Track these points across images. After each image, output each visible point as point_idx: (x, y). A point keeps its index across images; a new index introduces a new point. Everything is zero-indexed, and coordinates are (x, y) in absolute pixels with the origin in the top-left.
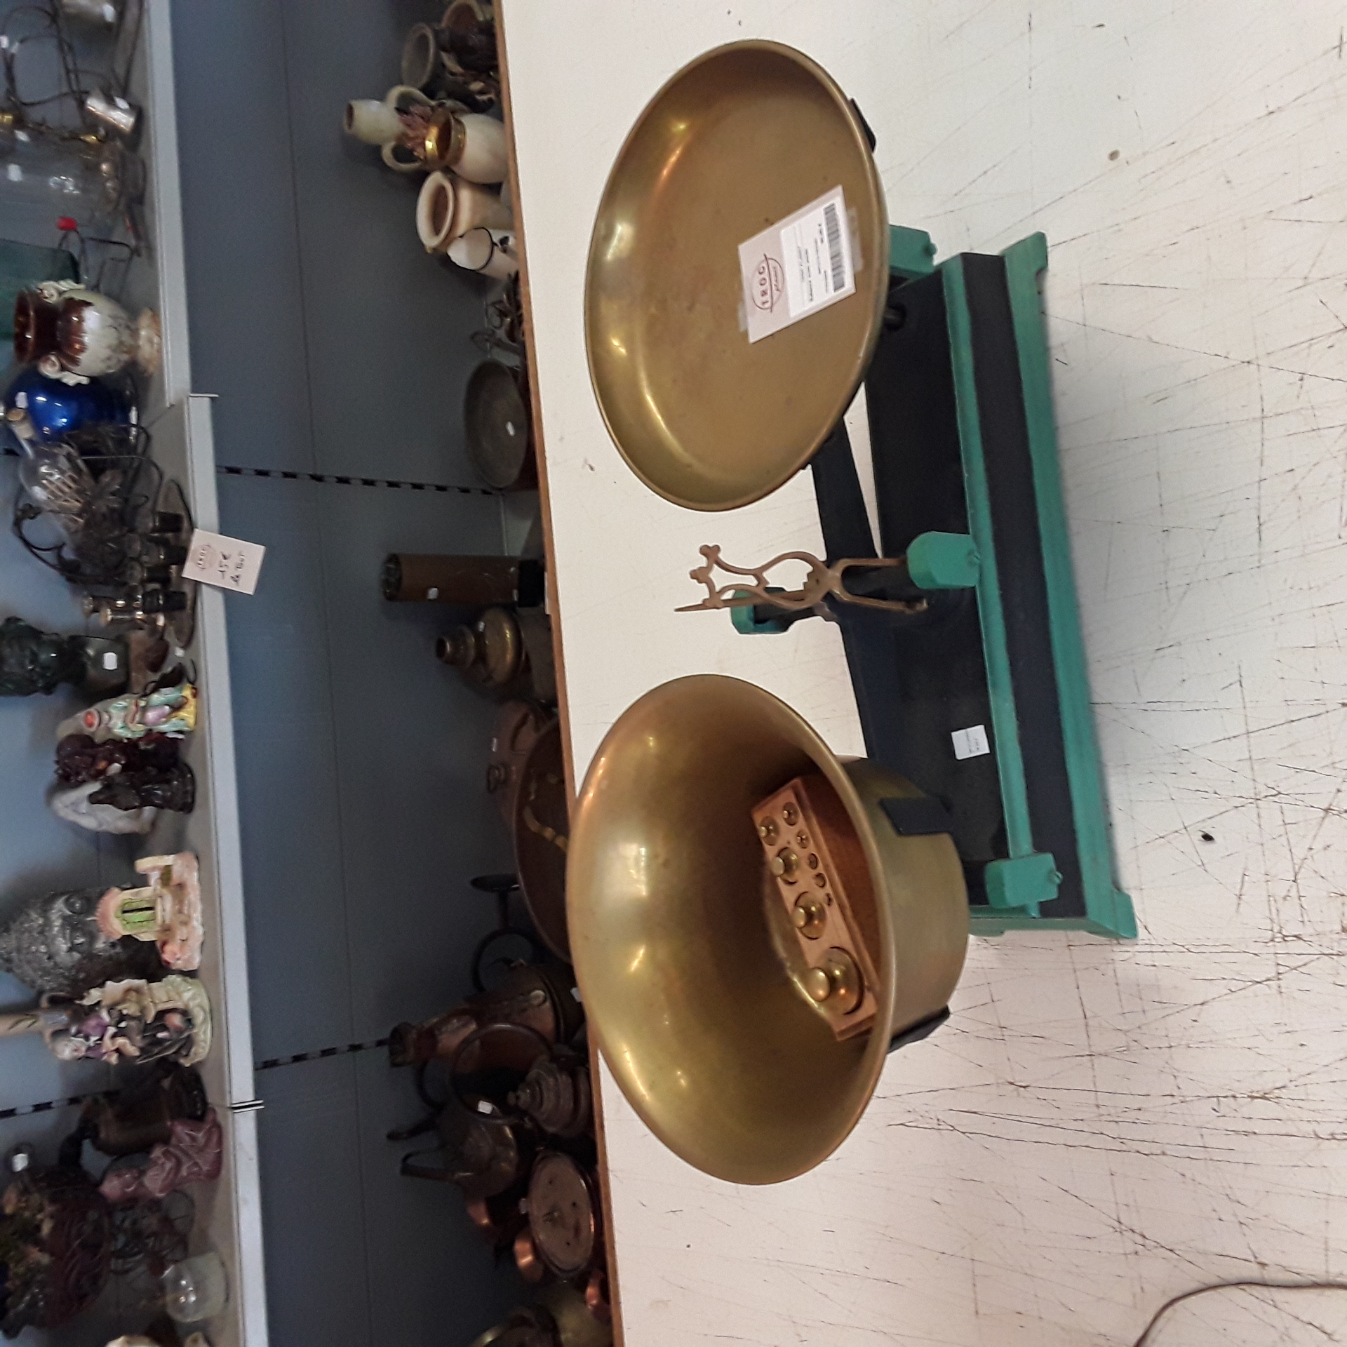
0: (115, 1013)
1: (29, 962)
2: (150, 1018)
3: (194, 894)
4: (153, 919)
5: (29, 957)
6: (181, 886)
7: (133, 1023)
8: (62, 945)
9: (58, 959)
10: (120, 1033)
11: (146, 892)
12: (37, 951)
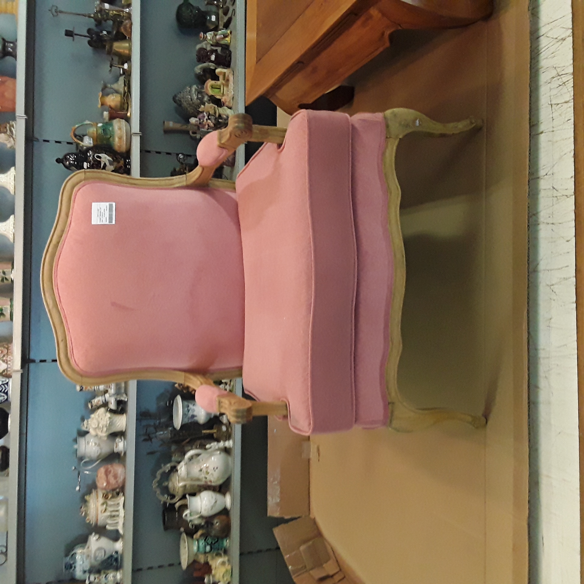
0: (208, 113)
1: (186, 101)
2: (217, 115)
3: (231, 83)
4: (221, 91)
5: (186, 99)
6: (228, 80)
7: (212, 117)
8: (195, 97)
9: (194, 101)
10: (209, 119)
11: (219, 83)
12: (188, 97)
